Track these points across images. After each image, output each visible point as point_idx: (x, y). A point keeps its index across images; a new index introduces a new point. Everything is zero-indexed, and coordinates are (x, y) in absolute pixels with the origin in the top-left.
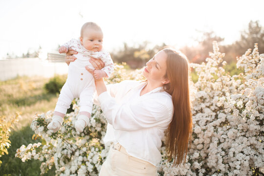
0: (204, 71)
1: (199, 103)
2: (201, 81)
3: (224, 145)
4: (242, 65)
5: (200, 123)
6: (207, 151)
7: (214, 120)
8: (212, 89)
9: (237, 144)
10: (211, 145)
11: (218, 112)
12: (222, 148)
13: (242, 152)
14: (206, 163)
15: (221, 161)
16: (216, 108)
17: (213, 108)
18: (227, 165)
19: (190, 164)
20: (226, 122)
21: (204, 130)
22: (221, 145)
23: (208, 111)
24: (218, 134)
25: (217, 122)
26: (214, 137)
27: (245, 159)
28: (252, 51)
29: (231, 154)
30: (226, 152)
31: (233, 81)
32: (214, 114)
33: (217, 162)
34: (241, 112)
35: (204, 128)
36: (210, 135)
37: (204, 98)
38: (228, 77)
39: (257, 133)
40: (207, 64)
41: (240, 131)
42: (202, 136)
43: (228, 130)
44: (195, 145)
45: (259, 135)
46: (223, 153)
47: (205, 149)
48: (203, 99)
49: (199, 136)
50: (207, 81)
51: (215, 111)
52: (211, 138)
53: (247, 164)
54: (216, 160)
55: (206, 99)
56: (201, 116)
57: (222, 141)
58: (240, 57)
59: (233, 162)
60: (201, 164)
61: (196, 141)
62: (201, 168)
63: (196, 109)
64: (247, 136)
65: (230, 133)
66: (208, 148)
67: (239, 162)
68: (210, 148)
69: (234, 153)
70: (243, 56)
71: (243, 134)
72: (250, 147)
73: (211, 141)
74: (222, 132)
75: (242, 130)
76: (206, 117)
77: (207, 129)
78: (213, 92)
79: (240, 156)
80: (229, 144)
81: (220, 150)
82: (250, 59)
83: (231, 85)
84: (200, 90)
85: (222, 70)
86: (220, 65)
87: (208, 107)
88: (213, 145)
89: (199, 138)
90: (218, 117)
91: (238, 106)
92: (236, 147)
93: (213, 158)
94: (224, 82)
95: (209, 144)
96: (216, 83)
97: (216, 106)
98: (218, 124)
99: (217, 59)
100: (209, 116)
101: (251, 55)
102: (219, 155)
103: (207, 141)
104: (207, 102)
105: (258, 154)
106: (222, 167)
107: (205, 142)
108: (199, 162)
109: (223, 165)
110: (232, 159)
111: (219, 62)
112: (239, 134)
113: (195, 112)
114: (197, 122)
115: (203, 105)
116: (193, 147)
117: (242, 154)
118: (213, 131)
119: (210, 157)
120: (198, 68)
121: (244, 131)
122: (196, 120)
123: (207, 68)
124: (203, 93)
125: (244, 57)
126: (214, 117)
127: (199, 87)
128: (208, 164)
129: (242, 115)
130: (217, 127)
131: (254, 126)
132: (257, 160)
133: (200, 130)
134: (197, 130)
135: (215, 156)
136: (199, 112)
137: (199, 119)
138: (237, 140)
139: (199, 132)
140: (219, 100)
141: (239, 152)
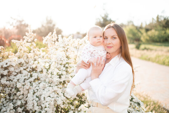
0: (22, 45)
1: (18, 67)
2: (19, 52)
3: (37, 94)
4: (46, 43)
5: (20, 81)
6: (26, 99)
7: (29, 78)
9: (46, 92)
10: (29, 95)
11: (32, 73)
12: (36, 96)
13: (50, 96)
14: (25, 108)
15: (36, 104)
16: (31, 70)
17: (28, 70)
18: (40, 107)
19: (14, 110)
20: (38, 79)
21: (24, 85)
22: (36, 94)
23: (25, 73)
24: (33, 87)
25: (32, 79)
26: (31, 89)
27: (51, 100)
28: (52, 34)
29: (42, 99)
30: (39, 98)
31: (41, 52)
32: (29, 74)
33: (33, 106)
34: (47, 71)
35: (24, 83)
36: (28, 88)
37: (22, 63)
39: (58, 83)
40: (24, 40)
41: (47, 83)
42: (22, 89)
43: (39, 84)
44: (17, 96)
45: (59, 84)
46: (37, 99)
47: (24, 98)
49: (20, 89)
50: (24, 52)
51: (29, 72)
52: (28, 90)
53: (52, 103)
54: (33, 104)
55: (23, 64)
56: (20, 76)
57: (36, 91)
58: (45, 37)
59: (44, 104)
60: (22, 109)
61: (18, 93)
62: (22, 112)
63: (17, 71)
64: (51, 86)
65: (41, 85)
66: (27, 97)
67: (48, 103)
68: (28, 97)
69: (44, 98)
70: (47, 36)
71: (49, 85)
72: (54, 93)
73: (28, 92)
74: (35, 85)
75: (49, 82)
76: (24, 76)
77: (25, 85)
78: (28, 59)
79: (48, 99)
80: (41, 92)
81: (35, 97)
82: (51, 39)
83: (40, 55)
84: (19, 58)
85: (34, 44)
86: (33, 41)
87: (25, 69)
89: (20, 91)
90: (33, 76)
91: (46, 66)
92: (45, 94)
93: (30, 104)
94: (35, 52)
95: (27, 94)
96: (30, 54)
97: (31, 68)
98: (33, 80)
99: (31, 37)
100: (26, 75)
101: (52, 36)
102: (34, 101)
103: (26, 92)
104: (24, 66)
105: (59, 96)
107: (25, 93)
109: (38, 107)
110: (43, 102)
111: (32, 39)
112: (47, 85)
113: (16, 73)
114: (18, 80)
115: (22, 69)
116: (16, 98)
117: (49, 97)
118: (29, 85)
119: (28, 103)
120: (17, 43)
121: (50, 83)
123: (24, 43)
124: (22, 60)
126: (30, 76)
127: (18, 56)
128: (27, 108)
129: (48, 73)
130: (32, 82)
131: (56, 79)
132: (58, 100)
133: (21, 85)
134: (19, 85)
135: (32, 102)
136: (19, 73)
137: (19, 78)
138: (45, 89)
139: (20, 87)
140: (34, 63)
141: (48, 97)
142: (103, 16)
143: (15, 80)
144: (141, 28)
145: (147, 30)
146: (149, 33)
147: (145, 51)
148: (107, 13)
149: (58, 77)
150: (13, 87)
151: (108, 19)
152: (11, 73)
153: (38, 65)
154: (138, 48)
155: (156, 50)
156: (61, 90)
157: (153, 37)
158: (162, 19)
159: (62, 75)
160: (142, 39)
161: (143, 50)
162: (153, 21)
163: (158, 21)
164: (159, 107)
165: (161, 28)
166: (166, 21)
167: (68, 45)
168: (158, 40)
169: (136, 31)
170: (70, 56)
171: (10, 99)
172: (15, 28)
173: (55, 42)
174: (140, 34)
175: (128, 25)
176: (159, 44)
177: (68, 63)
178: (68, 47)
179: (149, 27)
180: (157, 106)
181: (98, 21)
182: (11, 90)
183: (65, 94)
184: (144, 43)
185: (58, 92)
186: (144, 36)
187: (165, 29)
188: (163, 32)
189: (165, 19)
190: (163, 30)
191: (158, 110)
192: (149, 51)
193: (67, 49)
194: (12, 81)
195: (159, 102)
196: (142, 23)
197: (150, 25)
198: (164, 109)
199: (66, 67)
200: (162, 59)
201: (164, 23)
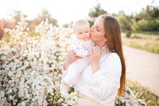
0: (14, 34)
1: (11, 55)
2: (12, 41)
3: (29, 82)
4: (39, 31)
5: (12, 69)
6: (18, 87)
7: (21, 66)
8: (20, 46)
9: (36, 80)
10: (20, 83)
11: (24, 61)
12: (28, 84)
13: (40, 85)
14: (17, 95)
15: (27, 92)
16: (23, 58)
17: (21, 58)
18: (31, 94)
19: (6, 98)
20: (29, 67)
21: (15, 74)
22: (27, 82)
23: (17, 61)
24: (25, 75)
25: (24, 68)
26: (22, 77)
27: (42, 88)
28: (44, 23)
29: (33, 87)
30: (30, 86)
31: (33, 41)
32: (21, 62)
33: (24, 94)
34: (38, 59)
35: (15, 72)
36: (19, 76)
38: (30, 38)
39: (48, 72)
40: (17, 29)
41: (38, 71)
42: (14, 77)
43: (30, 72)
44: (9, 84)
45: (49, 73)
46: (28, 87)
47: (16, 86)
48: (14, 53)
49: (12, 78)
50: (17, 41)
51: (22, 60)
52: (20, 78)
53: (43, 91)
54: (24, 92)
55: (16, 52)
56: (13, 65)
57: (27, 79)
58: (38, 26)
59: (34, 92)
60: (14, 96)
61: (10, 82)
62: (14, 99)
63: (9, 60)
64: (42, 74)
65: (32, 74)
66: (18, 85)
67: (38, 91)
68: (20, 85)
69: (35, 86)
71: (40, 73)
72: (44, 81)
73: (20, 80)
74: (27, 74)
76: (16, 65)
77: (17, 73)
78: (20, 48)
79: (38, 87)
80: (32, 80)
81: (26, 85)
82: (43, 27)
83: (32, 44)
84: (12, 47)
85: (27, 34)
86: (25, 30)
87: (18, 58)
88: (22, 83)
89: (12, 79)
90: (24, 64)
91: (36, 55)
92: (36, 82)
93: (22, 91)
94: (27, 41)
96: (22, 42)
99: (23, 27)
100: (18, 64)
101: (44, 25)
102: (25, 89)
104: (17, 55)
105: (49, 84)
106: (28, 96)
107: (16, 81)
108: (12, 96)
109: (29, 95)
110: (34, 90)
111: (24, 28)
112: (37, 74)
113: (8, 62)
114: (10, 68)
115: (14, 57)
116: (8, 86)
117: (40, 86)
118: (21, 74)
119: (20, 91)
120: (10, 32)
121: (41, 71)
122: (10, 67)
123: (16, 32)
124: (14, 49)
125: (40, 26)
126: (22, 64)
127: (11, 45)
128: (19, 96)
129: (39, 61)
130: (24, 71)
131: (46, 68)
132: (48, 88)
133: (12, 74)
134: (10, 74)
135: (23, 90)
136: (11, 62)
137: (11, 67)
138: (36, 78)
139: (11, 75)
140: (24, 52)
141: (38, 85)
142: (96, 6)
143: (7, 69)
144: (132, 17)
145: (137, 20)
146: (140, 22)
147: (135, 40)
148: (99, 4)
149: (48, 65)
150: (6, 75)
151: (101, 9)
152: (4, 62)
153: (29, 54)
154: (128, 36)
155: (145, 39)
156: (52, 78)
157: (143, 26)
158: (152, 9)
159: (52, 64)
160: (133, 28)
161: (133, 38)
162: (143, 11)
163: (148, 11)
164: (148, 93)
165: (151, 18)
166: (155, 11)
167: (59, 34)
168: (148, 29)
169: (127, 21)
170: (61, 45)
171: (2, 86)
172: (14, 18)
173: (47, 31)
174: (130, 23)
175: (119, 15)
176: (148, 33)
177: (59, 52)
178: (58, 36)
179: (139, 17)
180: (146, 92)
181: (91, 11)
182: (3, 78)
183: (55, 82)
184: (134, 32)
185: (48, 80)
186: (134, 25)
187: (154, 18)
188: (153, 21)
189: (154, 9)
190: (153, 19)
191: (147, 96)
192: (139, 39)
193: (57, 38)
194: (4, 69)
195: (148, 88)
196: (132, 13)
197: (140, 15)
198: (153, 95)
199: (57, 56)
200: (151, 47)
201: (154, 13)
